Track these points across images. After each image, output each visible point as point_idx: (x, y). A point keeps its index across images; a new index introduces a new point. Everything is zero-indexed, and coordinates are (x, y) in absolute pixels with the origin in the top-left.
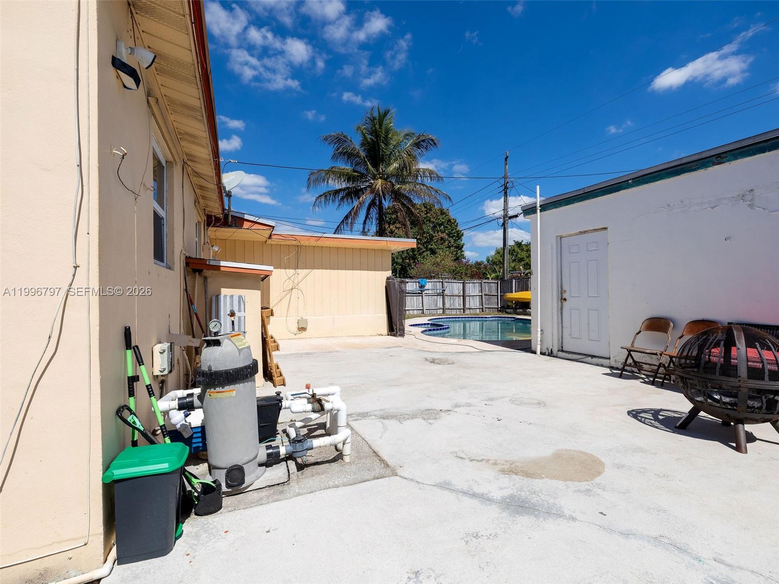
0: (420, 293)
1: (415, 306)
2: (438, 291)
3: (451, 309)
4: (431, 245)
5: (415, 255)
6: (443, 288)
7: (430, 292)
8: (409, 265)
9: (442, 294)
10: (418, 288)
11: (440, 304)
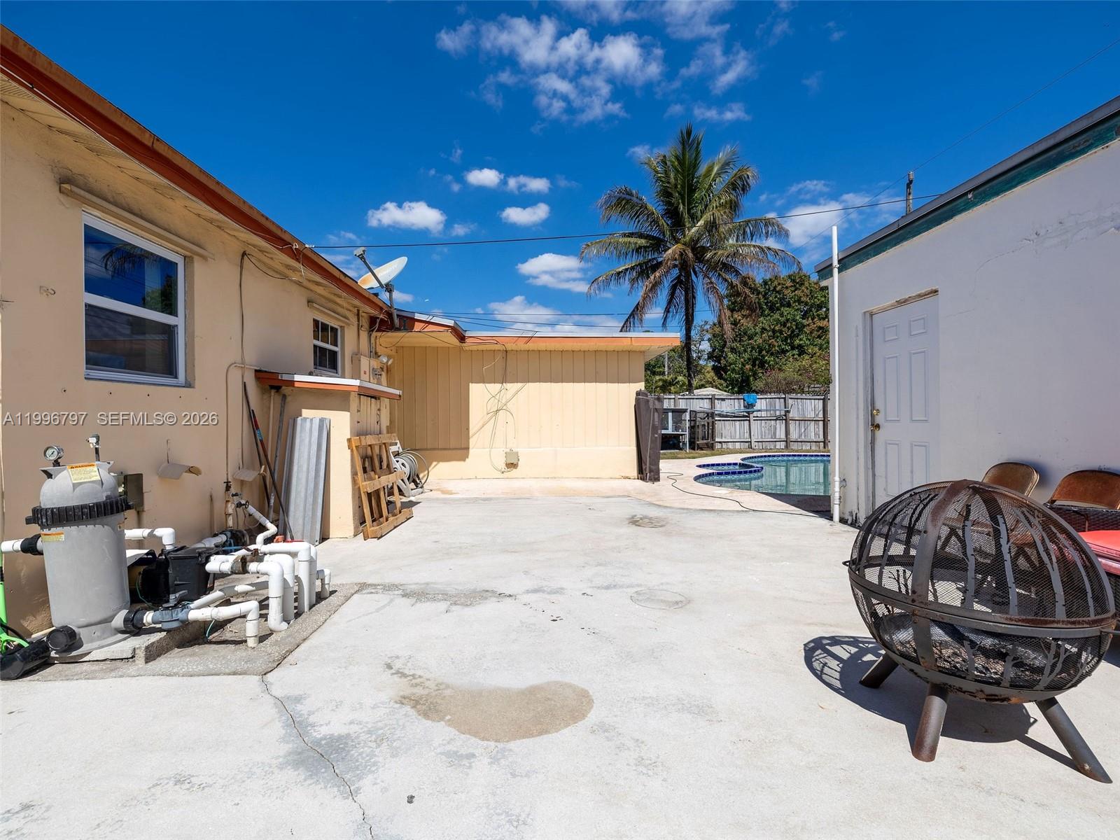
0: (746, 416)
1: (738, 436)
2: (778, 413)
3: (802, 442)
4: (801, 340)
5: (763, 356)
6: (785, 408)
7: (764, 414)
8: (755, 374)
9: (785, 418)
10: (742, 408)
11: (781, 434)
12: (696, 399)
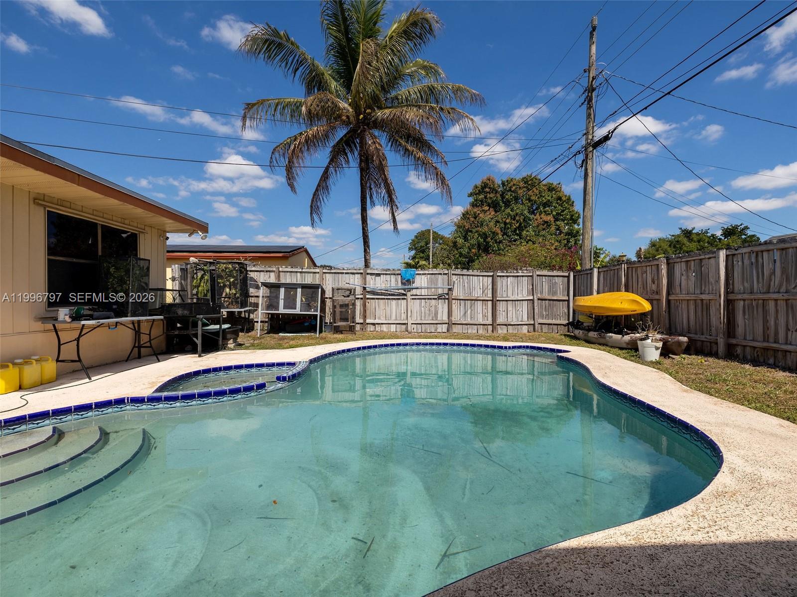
0: (404, 295)
1: (394, 317)
2: (440, 291)
3: (466, 324)
6: (448, 285)
7: (424, 292)
9: (447, 297)
10: (399, 284)
11: (443, 316)
12: (346, 273)
